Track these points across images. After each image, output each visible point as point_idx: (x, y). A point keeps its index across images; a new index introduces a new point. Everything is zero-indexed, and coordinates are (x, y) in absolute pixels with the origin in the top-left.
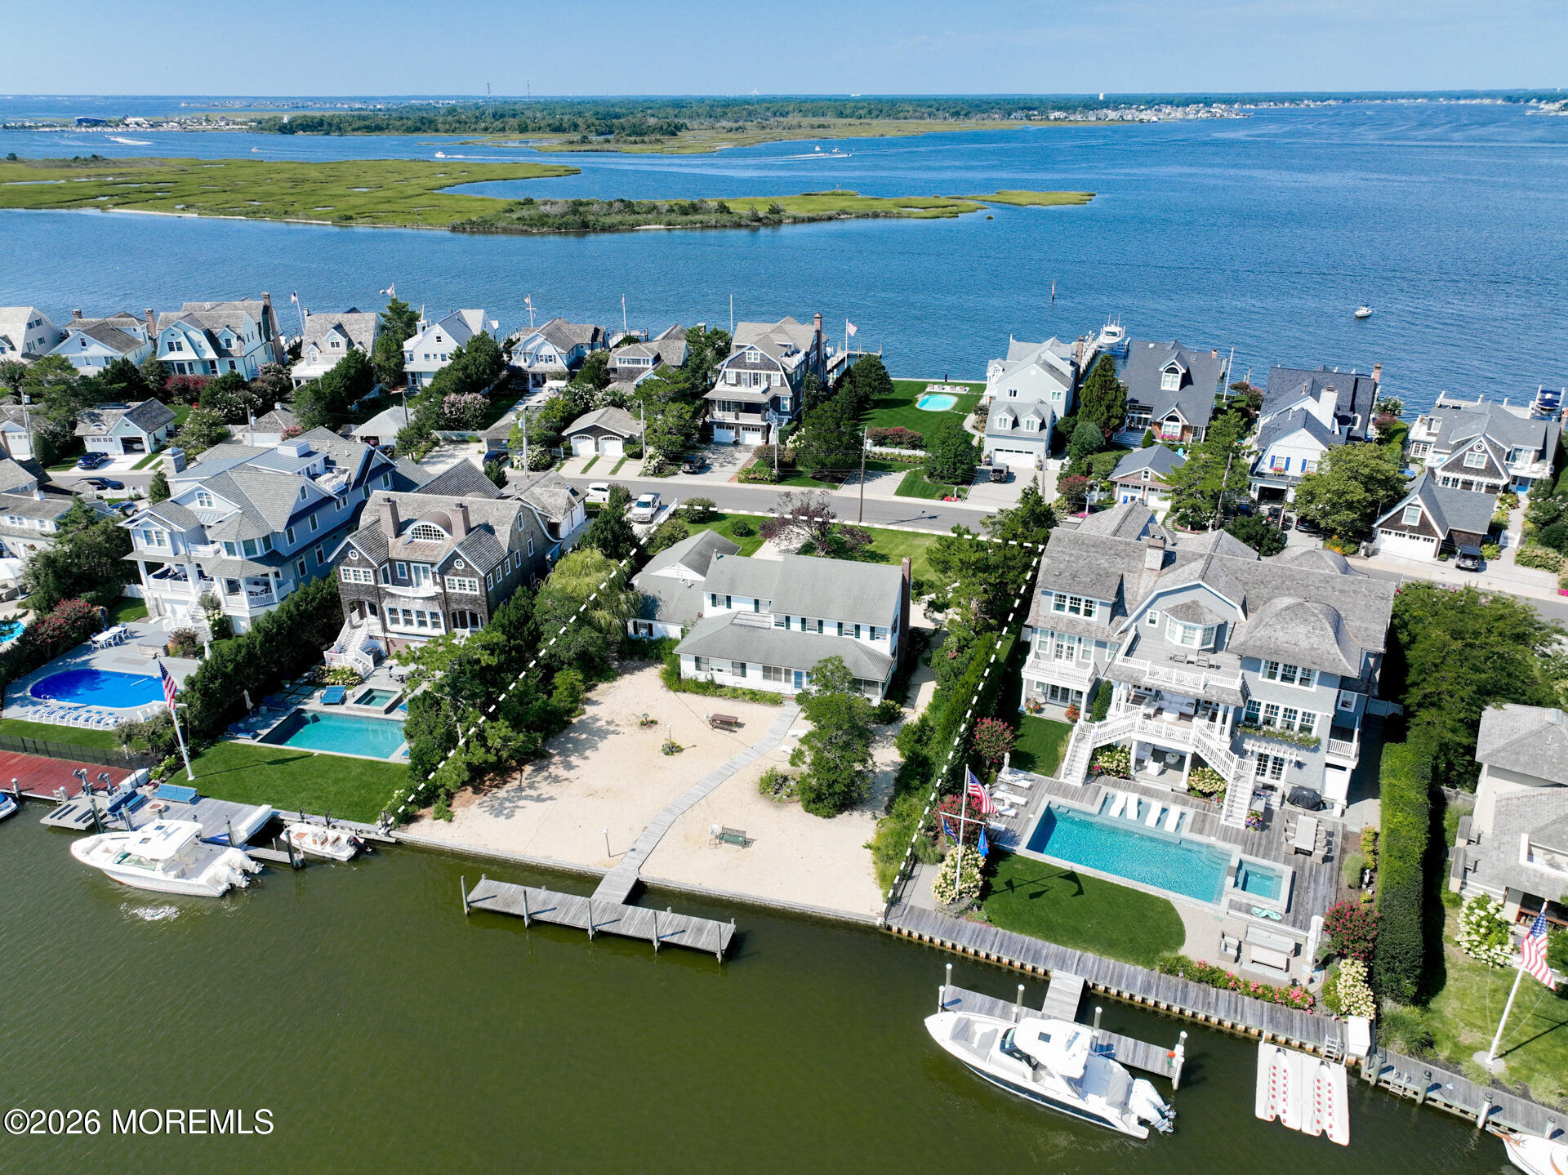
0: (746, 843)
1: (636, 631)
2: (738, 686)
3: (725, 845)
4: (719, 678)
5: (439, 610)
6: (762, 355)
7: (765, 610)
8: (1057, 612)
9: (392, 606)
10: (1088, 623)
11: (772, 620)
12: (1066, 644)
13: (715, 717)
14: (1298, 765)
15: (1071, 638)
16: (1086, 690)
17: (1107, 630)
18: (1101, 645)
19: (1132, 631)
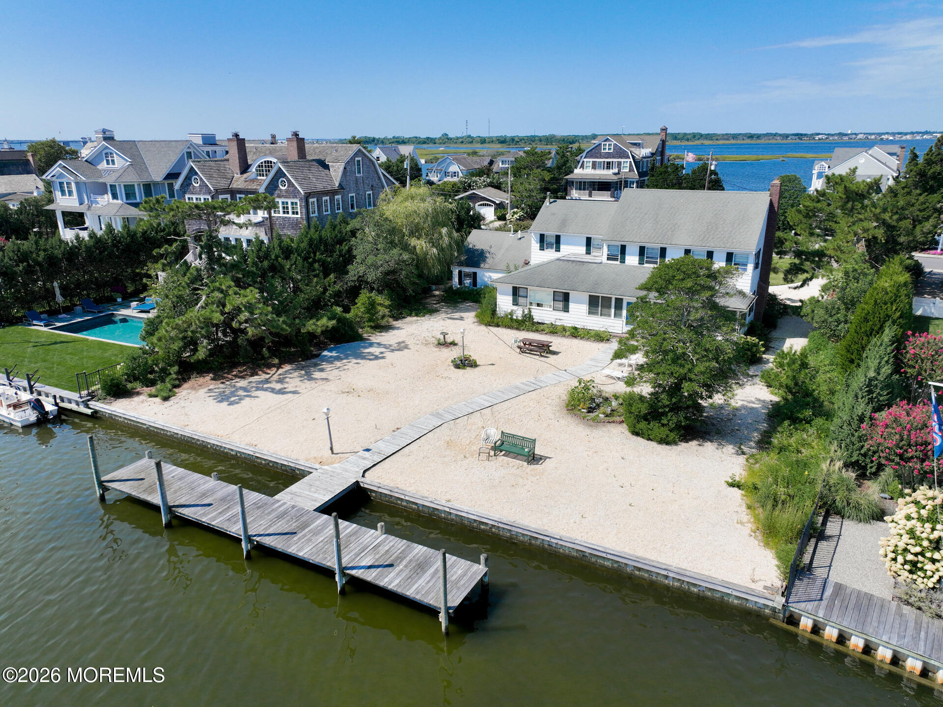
0: (533, 459)
1: (460, 282)
2: (558, 323)
3: (502, 459)
4: (539, 315)
5: (265, 237)
6: (615, 146)
7: (597, 251)
9: (226, 235)
11: (605, 252)
13: (524, 341)
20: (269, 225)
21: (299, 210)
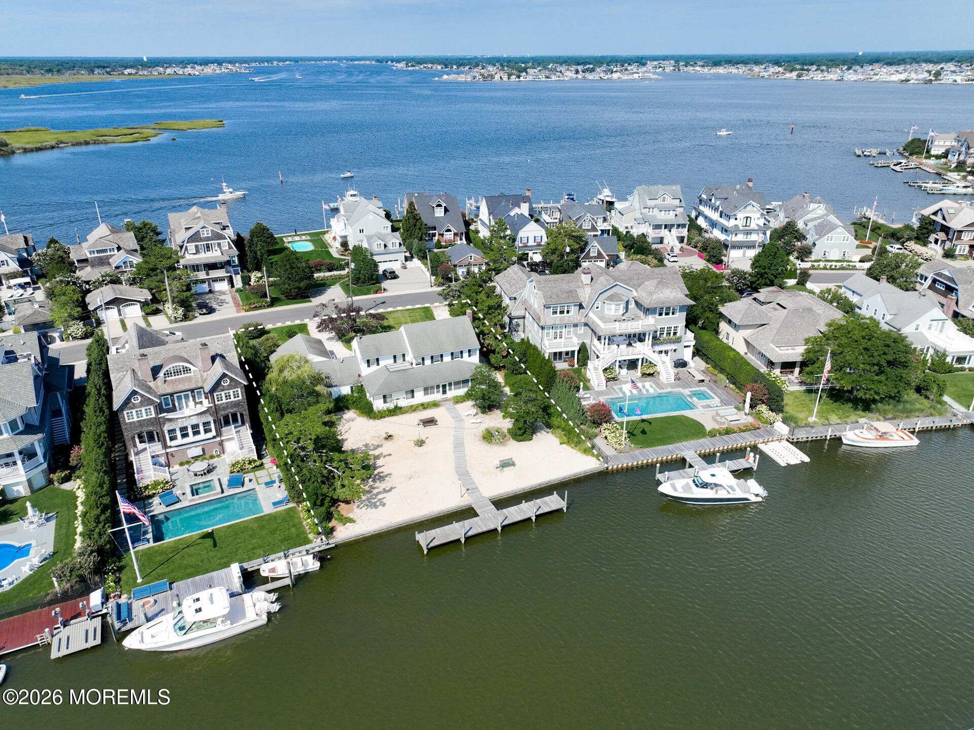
0: (513, 464)
2: (412, 404)
3: (505, 469)
4: (400, 404)
5: (211, 419)
6: (212, 231)
7: (400, 360)
8: (555, 315)
9: (171, 428)
10: (569, 317)
11: (414, 362)
12: (558, 331)
13: (421, 421)
14: (675, 350)
15: (561, 327)
16: (577, 349)
17: (579, 318)
18: (576, 326)
19: (591, 314)
20: (214, 411)
21: (240, 395)
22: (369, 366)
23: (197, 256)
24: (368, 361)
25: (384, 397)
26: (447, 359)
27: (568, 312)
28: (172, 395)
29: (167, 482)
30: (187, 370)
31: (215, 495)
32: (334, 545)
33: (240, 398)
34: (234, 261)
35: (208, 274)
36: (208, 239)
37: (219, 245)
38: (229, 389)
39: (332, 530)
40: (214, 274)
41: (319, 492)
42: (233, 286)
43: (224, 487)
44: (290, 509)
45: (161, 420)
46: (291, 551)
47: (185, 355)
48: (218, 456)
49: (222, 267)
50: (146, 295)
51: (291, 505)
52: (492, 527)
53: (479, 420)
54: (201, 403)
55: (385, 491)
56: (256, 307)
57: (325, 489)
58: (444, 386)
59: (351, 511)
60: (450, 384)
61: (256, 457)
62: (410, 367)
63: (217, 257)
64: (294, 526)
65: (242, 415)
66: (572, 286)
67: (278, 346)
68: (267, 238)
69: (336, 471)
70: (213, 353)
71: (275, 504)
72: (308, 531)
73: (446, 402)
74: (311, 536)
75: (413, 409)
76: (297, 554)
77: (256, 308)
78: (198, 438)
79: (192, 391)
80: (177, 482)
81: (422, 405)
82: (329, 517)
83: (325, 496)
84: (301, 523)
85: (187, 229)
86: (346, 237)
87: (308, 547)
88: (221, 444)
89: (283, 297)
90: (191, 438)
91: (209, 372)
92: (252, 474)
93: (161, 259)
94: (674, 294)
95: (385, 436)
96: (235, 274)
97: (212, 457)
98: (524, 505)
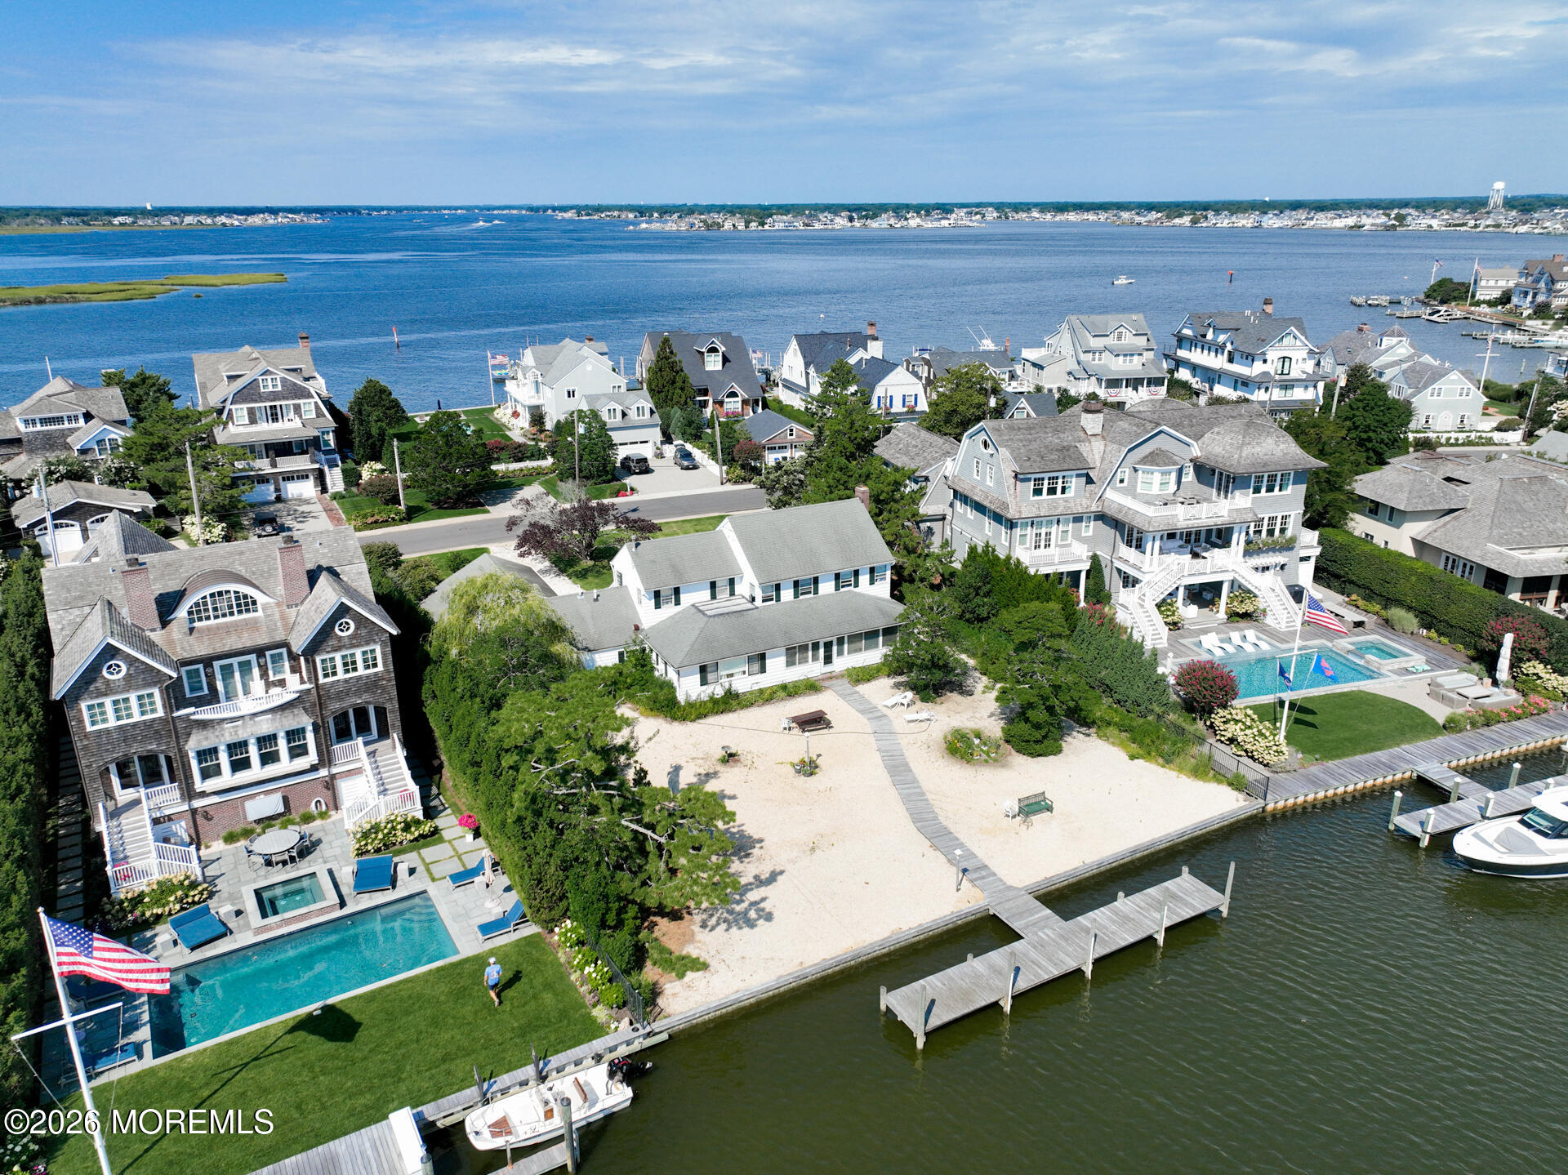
0: (1049, 809)
2: (757, 687)
4: (737, 685)
5: (305, 721)
6: (283, 380)
7: (723, 593)
8: (1037, 498)
9: (206, 745)
10: (1066, 501)
11: (759, 596)
12: (1043, 531)
13: (794, 719)
14: (1282, 567)
15: (1050, 523)
16: (1086, 566)
17: (1085, 502)
18: (1078, 519)
19: (1110, 494)
20: (314, 700)
21: (380, 661)
22: (658, 606)
23: (253, 428)
24: (657, 594)
25: (703, 670)
26: (827, 587)
27: (1063, 492)
28: (208, 661)
29: (194, 885)
30: (246, 604)
31: (322, 911)
32: (664, 1036)
33: (380, 668)
34: (327, 443)
35: (274, 465)
36: (275, 396)
37: (297, 408)
38: (353, 646)
39: (655, 992)
40: (287, 464)
41: (612, 889)
42: (324, 490)
43: (344, 890)
44: (529, 941)
45: (180, 725)
46: (555, 1061)
47: (242, 571)
48: (323, 815)
49: (304, 452)
50: (145, 501)
51: (531, 929)
52: (1071, 965)
53: (924, 715)
54: (282, 683)
55: (760, 882)
56: (376, 522)
57: (626, 883)
58: (828, 646)
59: (690, 938)
60: (841, 641)
61: (420, 815)
62: (750, 606)
63: (294, 430)
64: (548, 986)
65: (381, 713)
66: (1067, 438)
67: (439, 582)
68: (388, 409)
69: (649, 833)
70: (311, 566)
71: (487, 929)
72: (589, 999)
73: (834, 682)
74: (600, 1013)
75: (766, 697)
76: (571, 1068)
77: (376, 524)
78: (272, 770)
79: (260, 652)
80: (221, 884)
81: (784, 687)
82: (639, 956)
83: (625, 900)
84: (563, 977)
85: (232, 378)
86: (538, 407)
87: (598, 1045)
88: (330, 784)
89: (429, 506)
90: (256, 771)
91: (301, 608)
92: (414, 855)
93: (177, 426)
94: (1282, 446)
95: (721, 753)
96: (330, 467)
97: (308, 818)
98: (1124, 903)
